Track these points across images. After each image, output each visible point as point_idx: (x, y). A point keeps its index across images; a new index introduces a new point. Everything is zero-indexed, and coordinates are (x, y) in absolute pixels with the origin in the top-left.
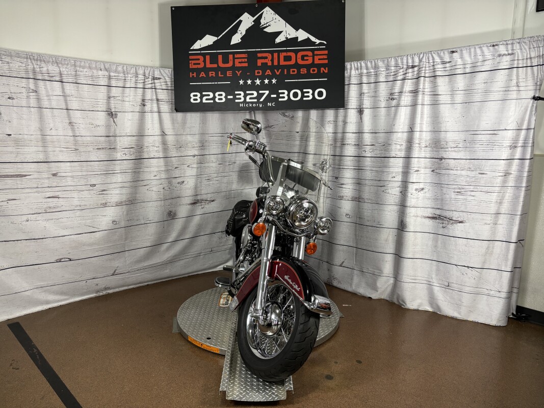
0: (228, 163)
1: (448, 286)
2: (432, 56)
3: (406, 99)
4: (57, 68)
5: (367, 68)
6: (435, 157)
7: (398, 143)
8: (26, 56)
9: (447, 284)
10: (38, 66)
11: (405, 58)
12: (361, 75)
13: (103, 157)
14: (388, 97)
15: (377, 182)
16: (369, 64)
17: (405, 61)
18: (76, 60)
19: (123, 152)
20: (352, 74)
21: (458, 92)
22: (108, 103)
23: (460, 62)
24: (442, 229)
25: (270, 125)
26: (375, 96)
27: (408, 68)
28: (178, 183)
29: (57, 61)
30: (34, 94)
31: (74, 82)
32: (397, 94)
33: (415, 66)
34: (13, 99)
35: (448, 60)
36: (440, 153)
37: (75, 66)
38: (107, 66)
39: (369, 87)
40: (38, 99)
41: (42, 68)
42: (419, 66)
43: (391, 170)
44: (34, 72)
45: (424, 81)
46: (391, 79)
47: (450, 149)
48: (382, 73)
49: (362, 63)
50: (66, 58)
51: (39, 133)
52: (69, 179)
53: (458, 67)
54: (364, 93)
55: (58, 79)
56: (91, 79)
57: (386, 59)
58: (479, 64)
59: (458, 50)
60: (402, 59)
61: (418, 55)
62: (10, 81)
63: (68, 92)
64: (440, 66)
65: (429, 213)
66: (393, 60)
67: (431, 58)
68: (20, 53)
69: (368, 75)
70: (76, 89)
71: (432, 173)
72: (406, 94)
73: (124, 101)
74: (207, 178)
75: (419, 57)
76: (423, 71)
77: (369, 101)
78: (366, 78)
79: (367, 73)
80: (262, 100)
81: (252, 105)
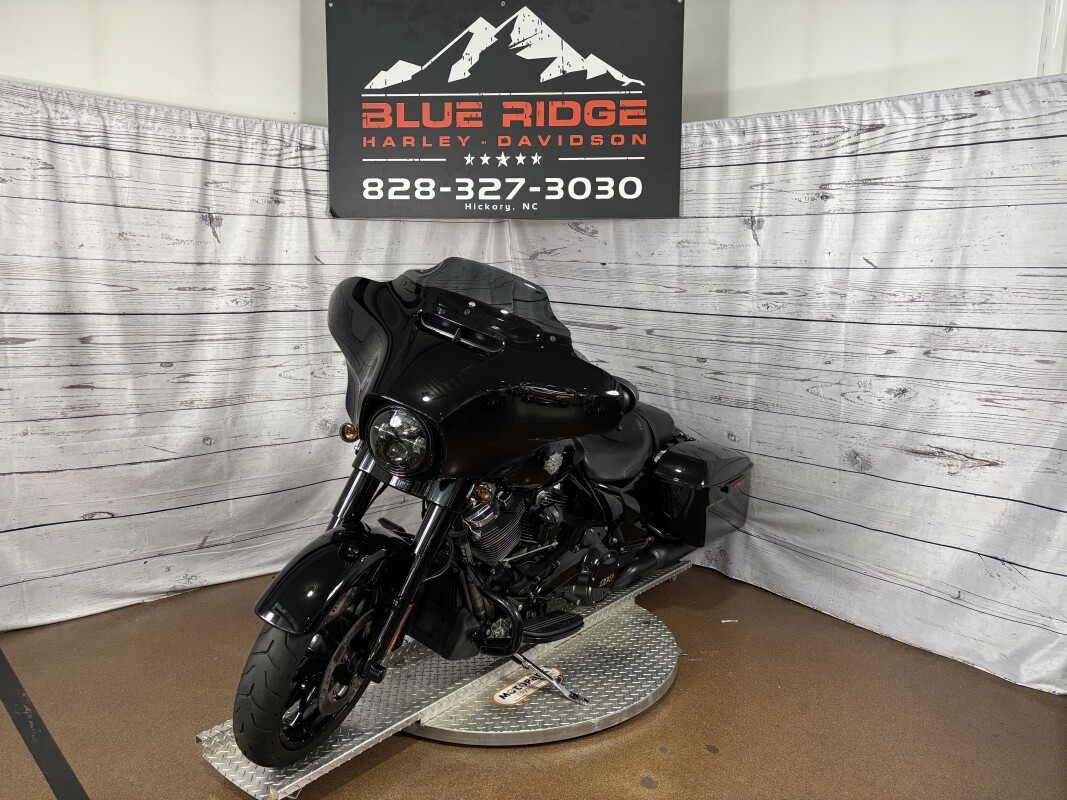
4: (99, 119)
6: (933, 323)
8: (33, 93)
10: (58, 115)
11: (855, 109)
12: (753, 146)
13: (187, 307)
14: (815, 192)
16: (774, 123)
17: (854, 116)
19: (233, 298)
22: (203, 195)
24: (949, 477)
26: (786, 190)
27: (861, 130)
29: (99, 104)
30: (46, 172)
31: (133, 149)
32: (834, 186)
33: (879, 127)
35: (969, 111)
36: (949, 314)
37: (137, 117)
38: (204, 118)
39: (771, 171)
40: (56, 183)
41: (67, 118)
42: (888, 125)
44: (49, 126)
46: (822, 153)
47: (970, 307)
48: (803, 140)
49: (758, 119)
50: (117, 101)
51: (55, 253)
52: (117, 350)
54: (762, 184)
55: (99, 141)
56: (168, 145)
57: (812, 113)
60: (848, 112)
63: (117, 169)
66: (827, 112)
69: (771, 145)
70: (135, 164)
71: (923, 357)
73: (236, 192)
77: (774, 201)
78: (766, 151)
79: (770, 141)
80: (510, 197)
81: (490, 207)
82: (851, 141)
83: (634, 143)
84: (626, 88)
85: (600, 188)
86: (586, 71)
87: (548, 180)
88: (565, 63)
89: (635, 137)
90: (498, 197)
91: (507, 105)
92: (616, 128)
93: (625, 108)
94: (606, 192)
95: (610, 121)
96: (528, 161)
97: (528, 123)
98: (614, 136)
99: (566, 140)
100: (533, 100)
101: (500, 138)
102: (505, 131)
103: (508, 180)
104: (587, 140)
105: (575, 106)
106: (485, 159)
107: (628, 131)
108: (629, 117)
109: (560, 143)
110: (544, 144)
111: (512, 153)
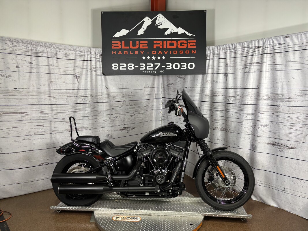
0: (144, 106)
1: (284, 190)
2: (272, 40)
3: (254, 68)
4: (45, 49)
5: (230, 49)
6: (274, 105)
7: (249, 95)
8: (27, 42)
9: (284, 189)
10: (34, 48)
11: (254, 42)
12: (226, 53)
14: (243, 66)
15: (236, 119)
16: (231, 46)
17: (253, 44)
18: (57, 44)
19: (82, 99)
20: (221, 52)
21: (290, 63)
22: (74, 70)
23: (291, 43)
24: (280, 152)
25: (171, 83)
26: (235, 66)
27: (255, 48)
28: (114, 117)
29: (45, 45)
30: (29, 65)
31: (55, 57)
32: (248, 65)
33: (261, 47)
34: (19, 67)
35: (283, 42)
36: (278, 102)
38: (75, 48)
39: (230, 60)
41: (37, 49)
42: (263, 47)
43: (245, 112)
44: (32, 52)
45: (267, 56)
46: (245, 55)
47: (285, 100)
48: (239, 51)
49: (227, 45)
50: (50, 44)
53: (290, 46)
54: (228, 64)
55: (46, 55)
56: (65, 56)
57: (242, 44)
58: (304, 44)
59: (290, 36)
60: (252, 43)
61: (262, 40)
62: (17, 57)
63: (51, 63)
64: (277, 46)
65: (271, 141)
66: (246, 43)
67: (271, 42)
68: (24, 40)
69: (231, 53)
70: (56, 62)
71: (273, 115)
72: (254, 65)
73: (83, 68)
74: (131, 115)
75: (263, 41)
76: (266, 50)
77: (231, 69)
78: (229, 55)
79: (230, 52)
80: (156, 69)
81: (150, 72)
82: (253, 51)
83: (192, 53)
84: (190, 37)
85: (182, 66)
86: (178, 32)
87: (167, 64)
88: (172, 30)
89: (193, 51)
90: (152, 69)
91: (155, 42)
92: (187, 49)
93: (190, 43)
94: (184, 67)
95: (185, 47)
96: (161, 58)
97: (161, 47)
98: (186, 51)
99: (172, 52)
100: (162, 41)
101: (153, 51)
102: (154, 50)
103: (155, 64)
104: (178, 52)
105: (175, 42)
106: (149, 58)
107: (190, 49)
108: (191, 45)
109: (171, 53)
110: (166, 53)
111: (156, 56)
